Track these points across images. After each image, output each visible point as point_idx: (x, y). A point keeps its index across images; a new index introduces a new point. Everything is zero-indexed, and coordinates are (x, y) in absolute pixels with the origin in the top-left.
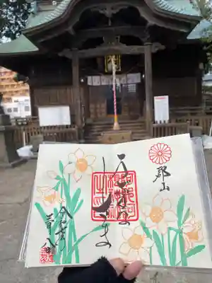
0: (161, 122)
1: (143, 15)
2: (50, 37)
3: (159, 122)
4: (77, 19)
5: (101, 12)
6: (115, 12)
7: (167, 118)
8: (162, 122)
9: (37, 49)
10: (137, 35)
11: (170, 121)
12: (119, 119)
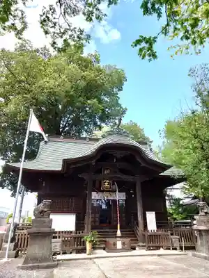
0: (151, 231)
2: (79, 165)
4: (99, 157)
5: (115, 155)
6: (122, 156)
7: (155, 229)
8: (153, 231)
10: (131, 170)
11: (157, 231)
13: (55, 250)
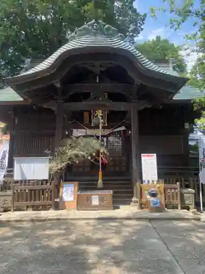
0: (148, 181)
1: (130, 74)
2: (35, 88)
3: (146, 182)
4: (64, 73)
5: (90, 68)
6: (103, 70)
7: (156, 178)
8: (151, 182)
9: (22, 99)
10: (124, 93)
12: (103, 176)
13: (5, 206)
